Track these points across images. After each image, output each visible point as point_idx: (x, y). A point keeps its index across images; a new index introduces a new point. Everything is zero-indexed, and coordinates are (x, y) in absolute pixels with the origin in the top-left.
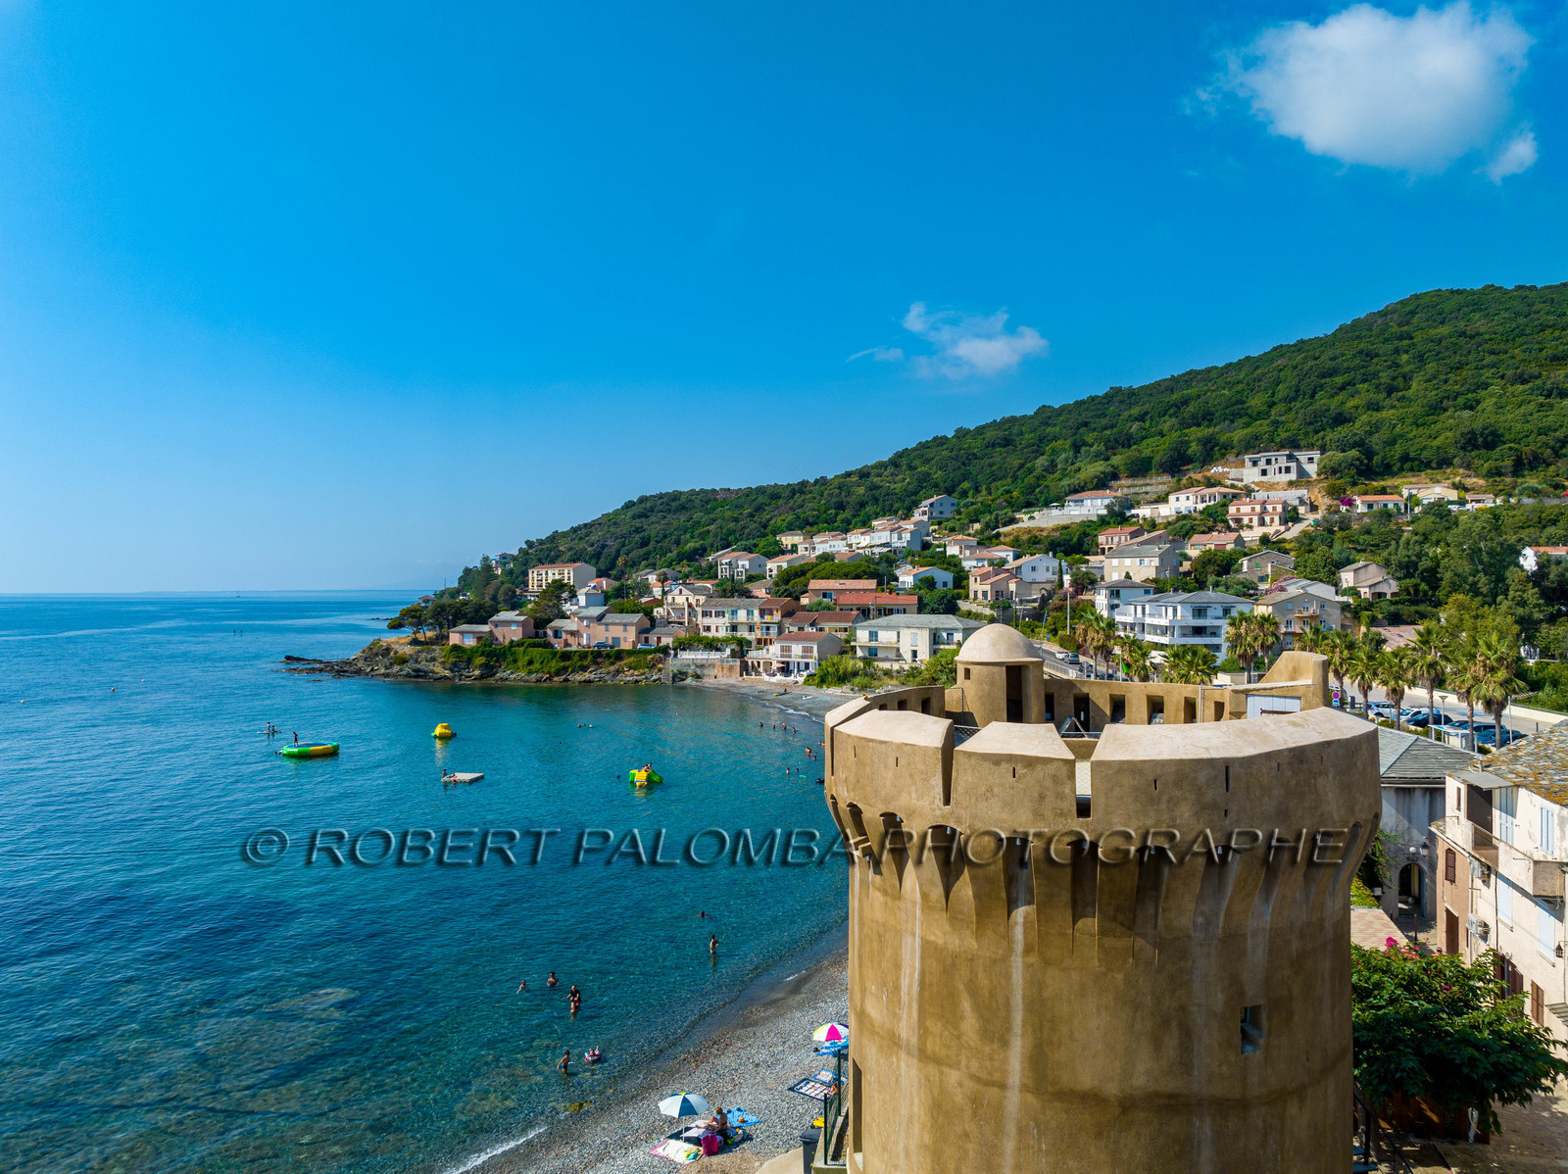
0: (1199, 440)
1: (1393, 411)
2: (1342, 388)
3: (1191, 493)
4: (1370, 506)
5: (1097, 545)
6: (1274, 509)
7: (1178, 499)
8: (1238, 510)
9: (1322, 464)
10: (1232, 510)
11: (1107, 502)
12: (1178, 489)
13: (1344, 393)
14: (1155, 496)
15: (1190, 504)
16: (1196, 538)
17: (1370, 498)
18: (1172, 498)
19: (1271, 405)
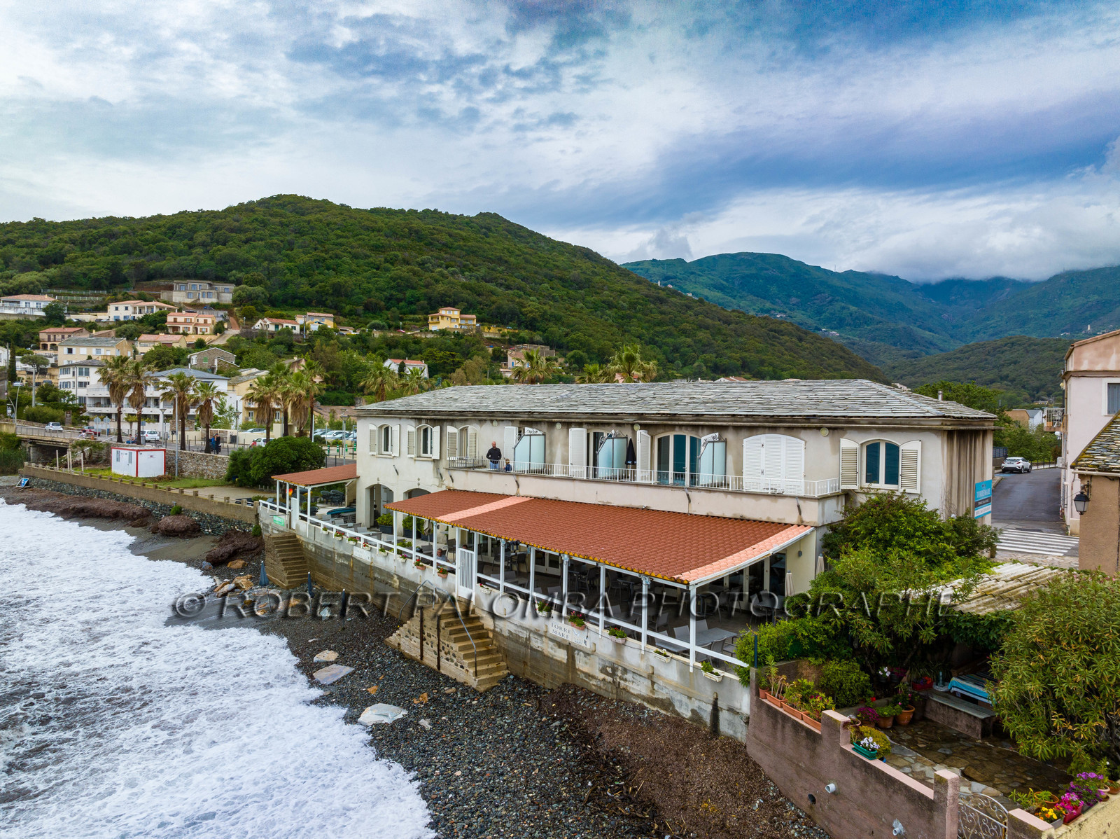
0: (131, 265)
1: (282, 264)
2: (246, 242)
3: (130, 304)
4: (277, 326)
5: (38, 341)
6: (205, 321)
7: (117, 309)
8: (175, 320)
9: (237, 293)
10: (170, 319)
11: (43, 305)
12: (116, 301)
13: (248, 245)
14: (91, 306)
15: (129, 313)
16: (144, 337)
17: (275, 321)
18: (111, 307)
19: (191, 247)
